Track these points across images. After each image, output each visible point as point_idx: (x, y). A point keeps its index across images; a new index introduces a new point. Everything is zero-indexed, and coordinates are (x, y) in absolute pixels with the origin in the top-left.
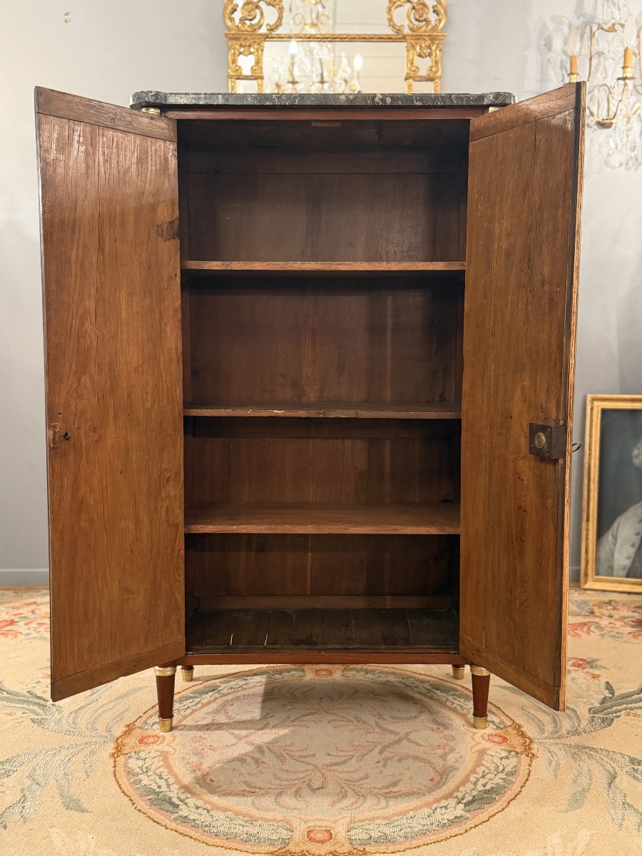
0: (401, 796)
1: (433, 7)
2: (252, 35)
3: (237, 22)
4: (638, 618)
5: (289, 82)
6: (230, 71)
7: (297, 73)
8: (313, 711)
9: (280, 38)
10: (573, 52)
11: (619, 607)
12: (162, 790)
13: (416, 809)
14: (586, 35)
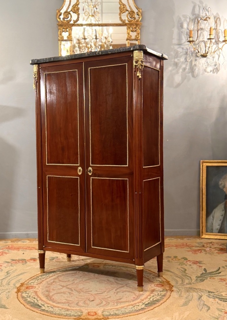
0: (122, 302)
1: (137, 13)
2: (67, 24)
3: (62, 19)
4: (221, 248)
5: (83, 39)
6: (59, 38)
7: (86, 35)
8: (91, 278)
9: (78, 25)
10: (191, 29)
11: (214, 244)
12: (35, 302)
13: (127, 306)
14: (196, 22)
